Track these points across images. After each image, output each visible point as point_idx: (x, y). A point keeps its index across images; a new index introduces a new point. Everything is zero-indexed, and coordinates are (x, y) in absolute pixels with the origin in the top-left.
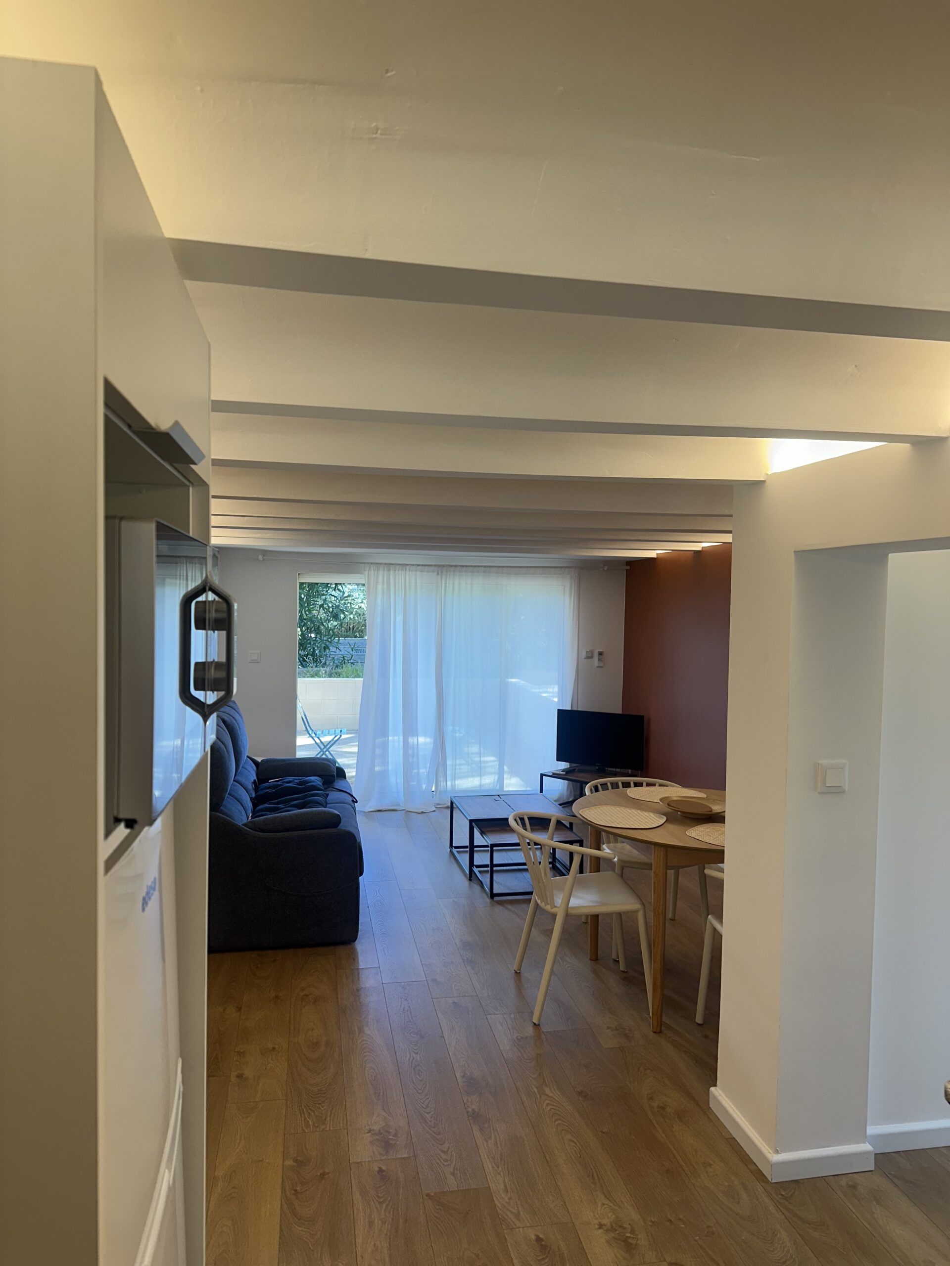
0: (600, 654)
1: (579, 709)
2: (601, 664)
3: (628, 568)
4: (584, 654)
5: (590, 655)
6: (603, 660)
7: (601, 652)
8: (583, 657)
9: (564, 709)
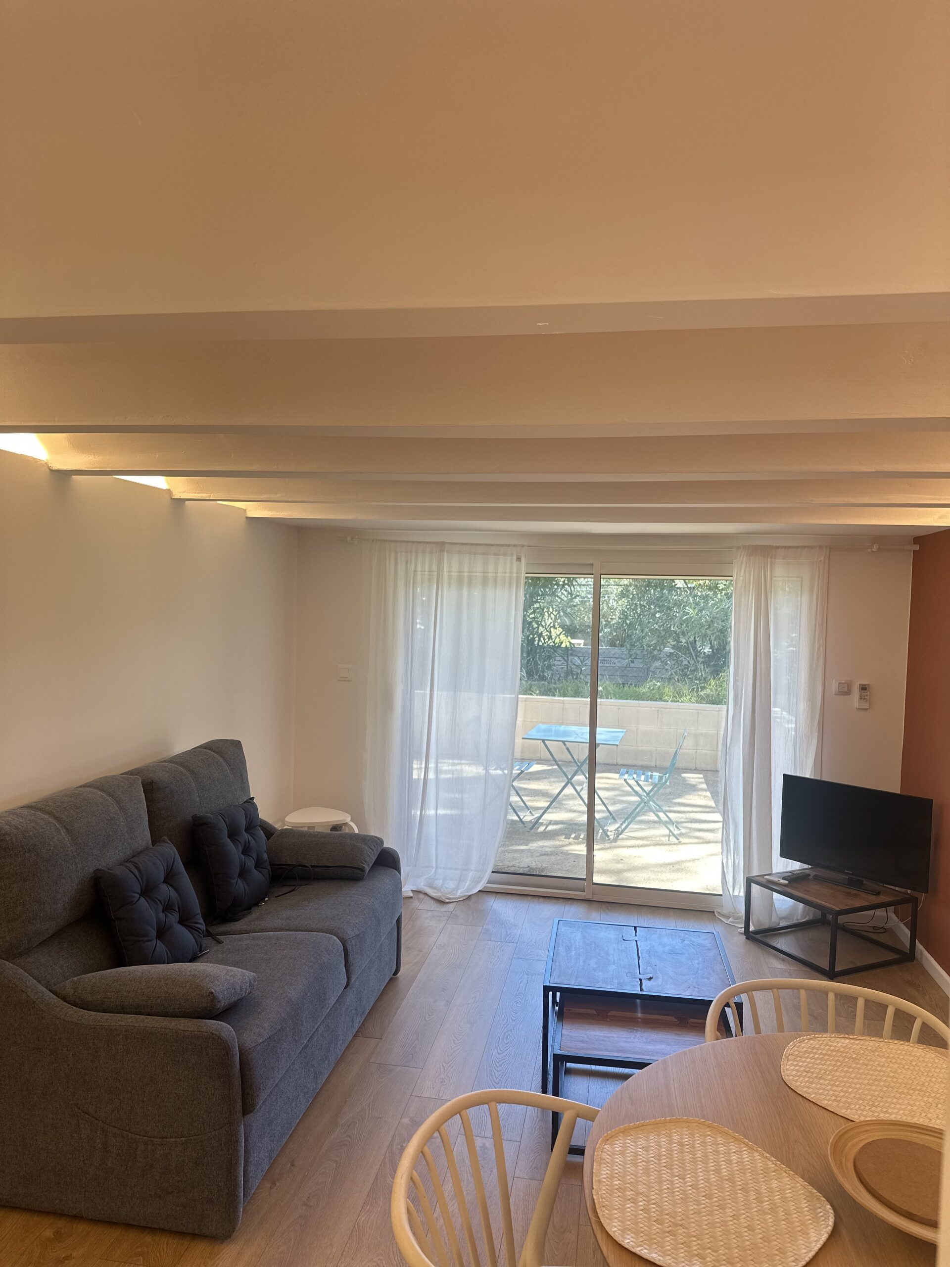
0: (864, 688)
1: (824, 779)
2: (866, 705)
3: (917, 547)
4: (834, 686)
5: (846, 690)
6: (868, 698)
7: (865, 685)
8: (834, 693)
9: (798, 775)
